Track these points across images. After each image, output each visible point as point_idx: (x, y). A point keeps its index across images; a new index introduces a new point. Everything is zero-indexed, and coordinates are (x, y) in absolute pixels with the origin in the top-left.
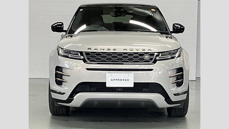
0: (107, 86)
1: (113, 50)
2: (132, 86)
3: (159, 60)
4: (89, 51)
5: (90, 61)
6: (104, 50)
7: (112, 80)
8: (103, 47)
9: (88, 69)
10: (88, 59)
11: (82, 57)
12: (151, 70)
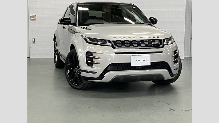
0: (132, 65)
1: (133, 38)
2: (149, 64)
3: (166, 45)
4: (115, 39)
5: (117, 47)
6: (126, 38)
7: (135, 61)
8: (125, 36)
9: (116, 53)
10: (116, 45)
11: (111, 44)
12: (161, 52)
